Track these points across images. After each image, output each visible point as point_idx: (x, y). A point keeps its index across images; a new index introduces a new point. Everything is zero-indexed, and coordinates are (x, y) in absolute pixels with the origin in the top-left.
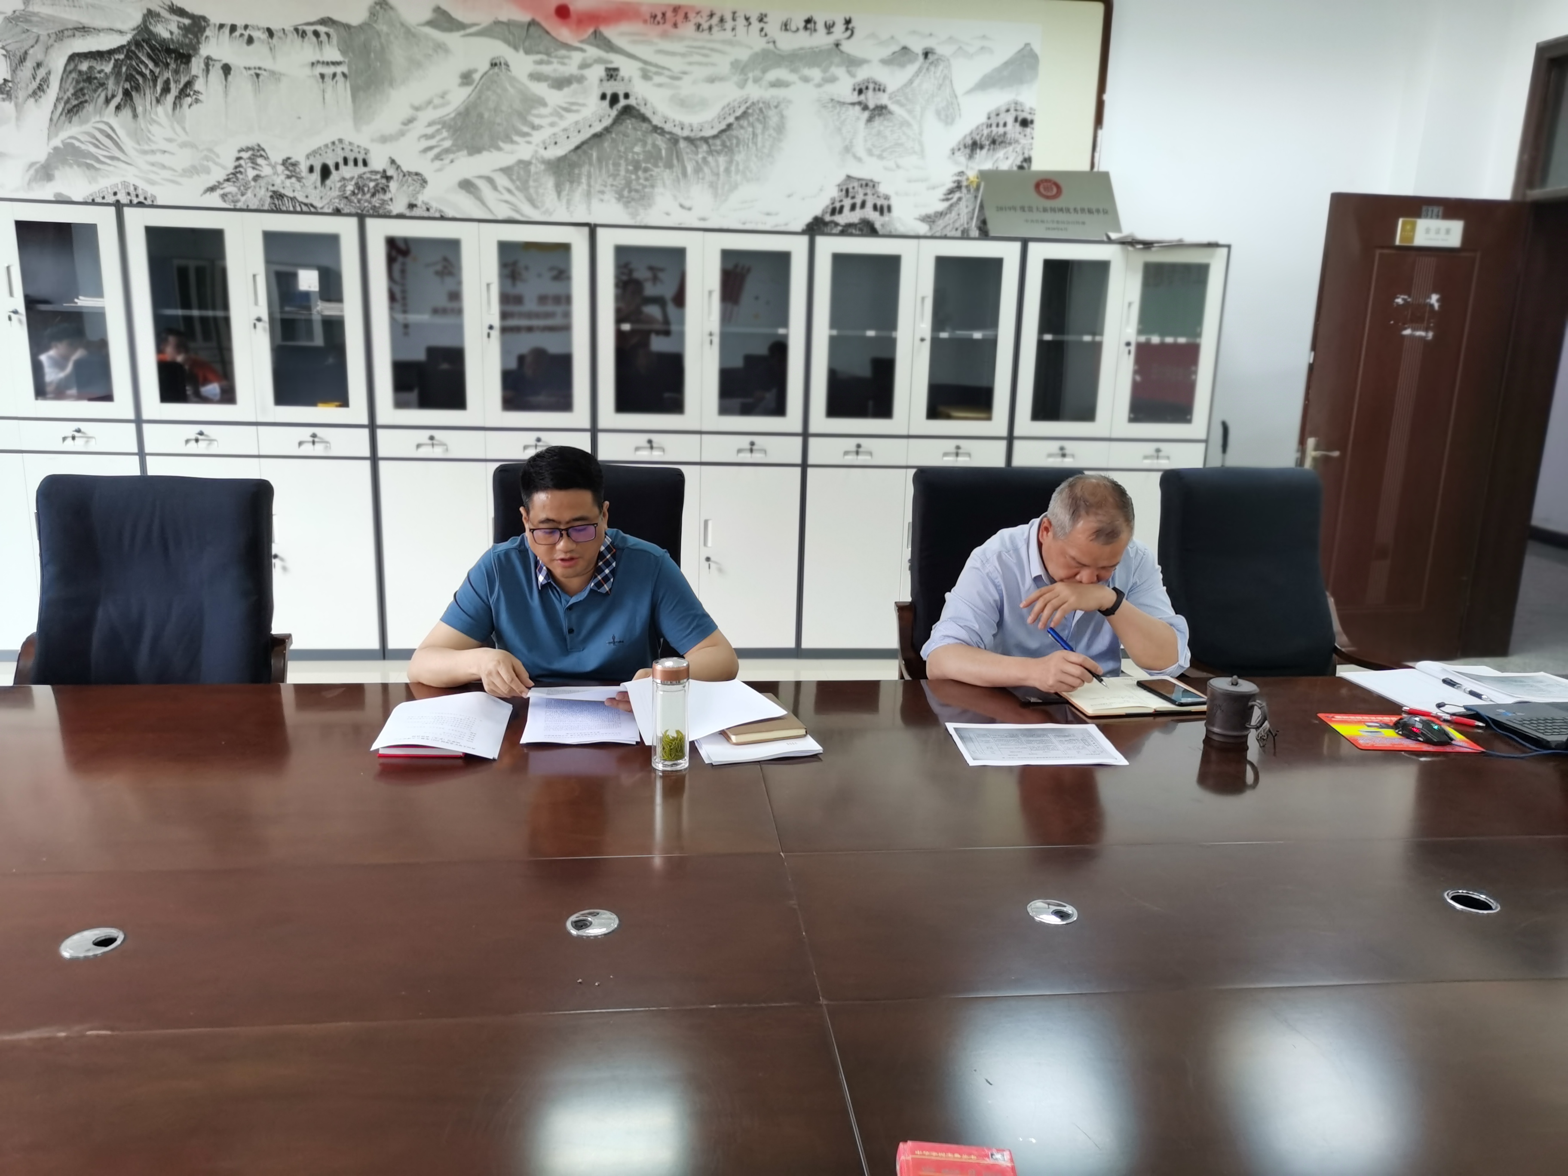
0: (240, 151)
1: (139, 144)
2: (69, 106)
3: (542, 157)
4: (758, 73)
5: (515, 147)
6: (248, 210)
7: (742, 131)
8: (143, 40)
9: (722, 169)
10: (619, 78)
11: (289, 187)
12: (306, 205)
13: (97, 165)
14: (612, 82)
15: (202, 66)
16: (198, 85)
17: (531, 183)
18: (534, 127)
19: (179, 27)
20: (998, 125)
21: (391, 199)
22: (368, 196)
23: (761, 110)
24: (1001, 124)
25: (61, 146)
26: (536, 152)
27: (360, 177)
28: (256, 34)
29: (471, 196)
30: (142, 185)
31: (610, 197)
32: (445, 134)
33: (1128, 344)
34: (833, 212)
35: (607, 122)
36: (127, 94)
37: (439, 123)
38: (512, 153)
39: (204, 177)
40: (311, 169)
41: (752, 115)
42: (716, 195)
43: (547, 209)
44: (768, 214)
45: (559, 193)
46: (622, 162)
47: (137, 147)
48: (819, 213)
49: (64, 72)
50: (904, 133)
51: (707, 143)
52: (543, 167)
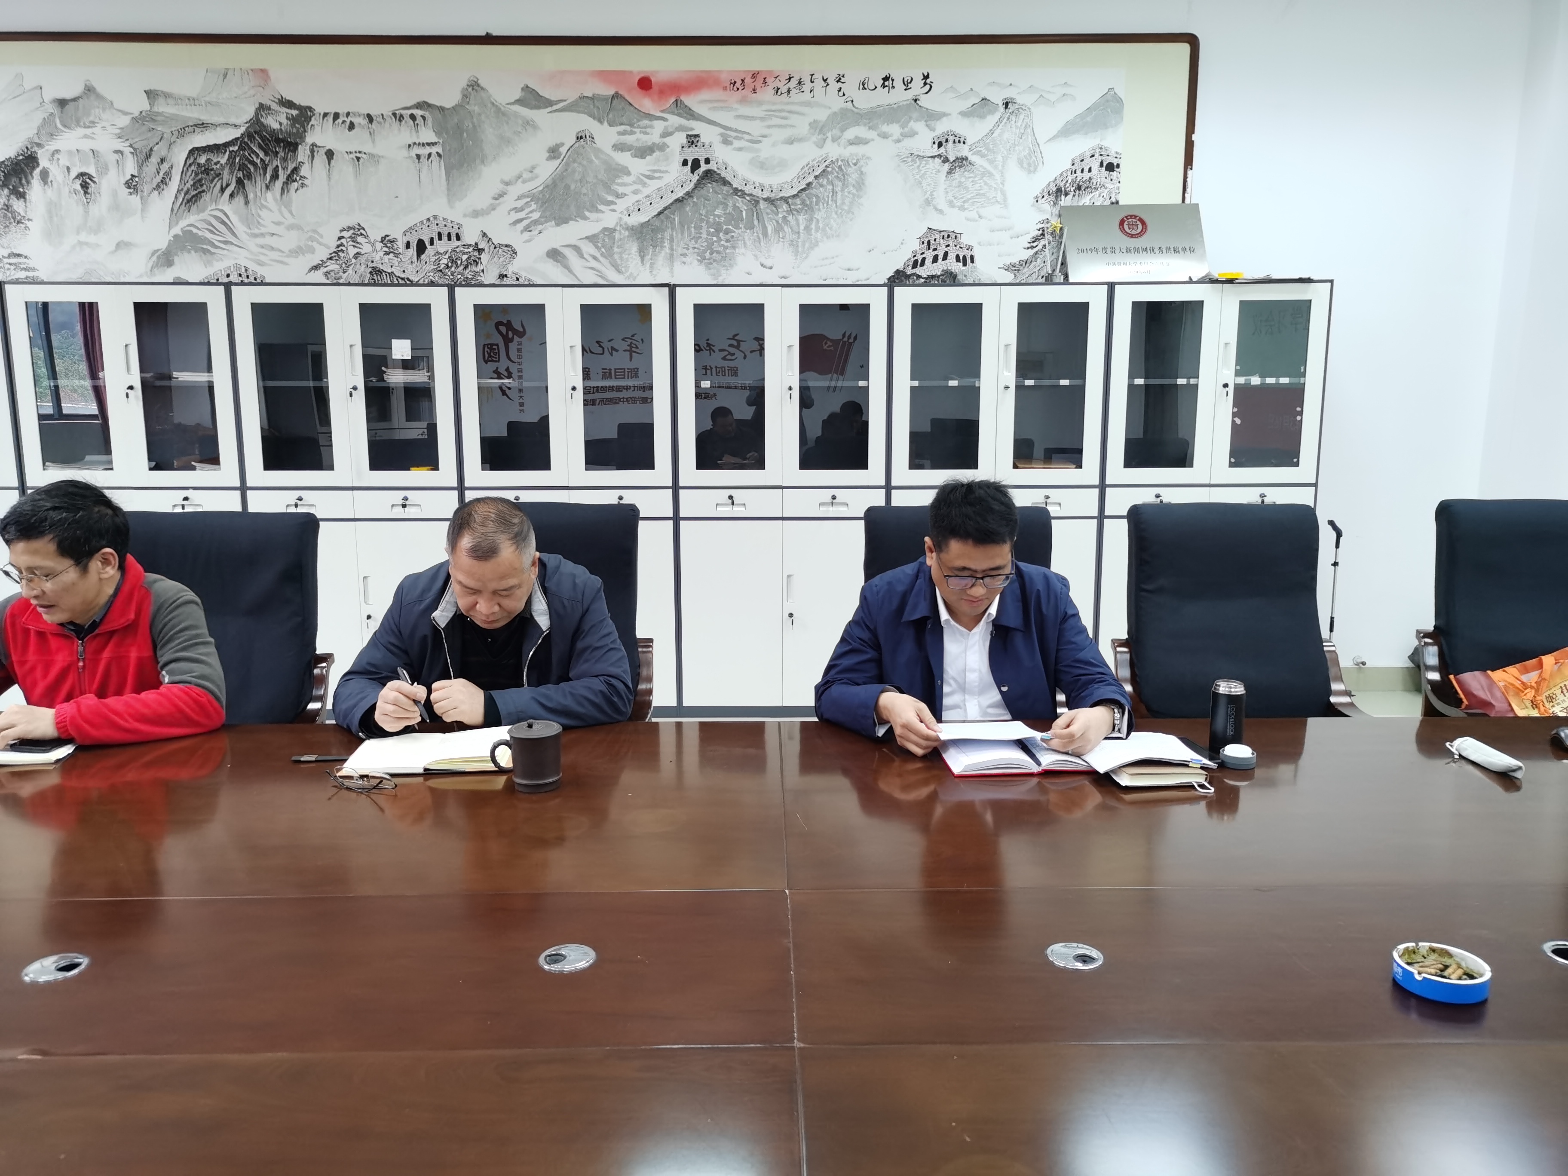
0: (341, 231)
1: (250, 228)
2: (188, 197)
3: (626, 224)
4: (836, 132)
5: (600, 215)
6: (349, 284)
7: (822, 189)
8: (255, 132)
9: (802, 227)
10: (699, 144)
11: (387, 264)
12: (403, 279)
13: (212, 250)
14: (693, 148)
15: (308, 152)
16: (304, 172)
17: (616, 250)
18: (618, 196)
19: (287, 118)
20: (1082, 171)
21: (483, 271)
22: (461, 268)
23: (840, 167)
24: (1086, 170)
25: (180, 233)
26: (621, 219)
27: (454, 251)
28: (356, 120)
29: (559, 264)
30: (252, 266)
31: (692, 259)
32: (534, 206)
33: (1226, 386)
34: (915, 266)
35: (689, 187)
36: (240, 182)
37: (528, 197)
38: (598, 221)
39: (309, 256)
40: (408, 245)
41: (832, 173)
42: (796, 253)
43: (631, 274)
44: (849, 270)
45: (642, 258)
46: (703, 225)
47: (248, 231)
48: (900, 266)
49: (184, 165)
50: (986, 184)
51: (788, 203)
52: (627, 233)
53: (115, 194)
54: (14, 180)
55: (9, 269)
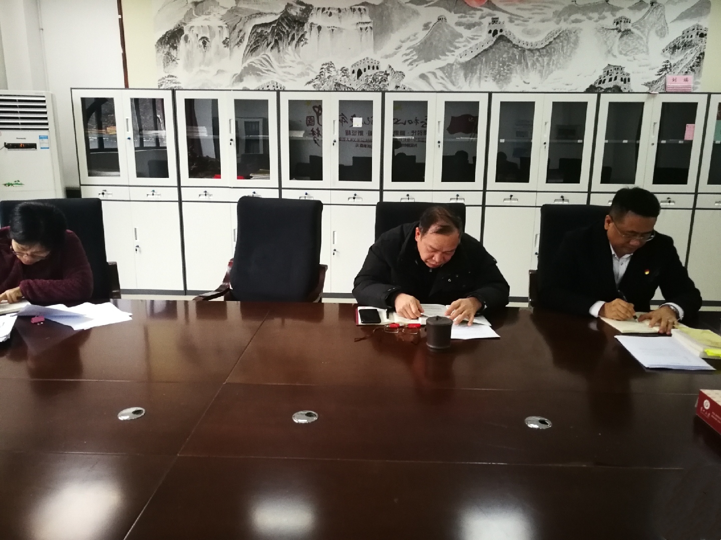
0: (323, 65)
1: (279, 63)
2: (252, 48)
3: (459, 62)
4: (566, 16)
5: (446, 57)
6: (324, 91)
7: (557, 45)
8: (285, 17)
9: (545, 63)
10: (498, 22)
11: (345, 81)
12: (350, 88)
13: (261, 74)
14: (495, 25)
15: (309, 27)
16: (307, 36)
17: (453, 74)
18: (457, 48)
19: (300, 10)
20: (688, 37)
21: (388, 84)
22: (378, 83)
23: (567, 34)
24: (690, 36)
25: (247, 66)
26: (456, 59)
27: (375, 74)
28: (333, 11)
29: (425, 81)
30: (280, 82)
31: (490, 79)
32: (415, 53)
34: (600, 83)
35: (491, 44)
36: (276, 41)
37: (412, 48)
38: (445, 60)
39: (306, 77)
40: (353, 72)
41: (562, 37)
42: (542, 76)
43: (460, 86)
44: (567, 85)
45: (466, 78)
46: (497, 62)
47: (279, 65)
48: (593, 83)
49: (251, 33)
50: (639, 42)
51: (539, 52)
52: (459, 66)
53: (218, 47)
54: (172, 41)
55: (167, 83)
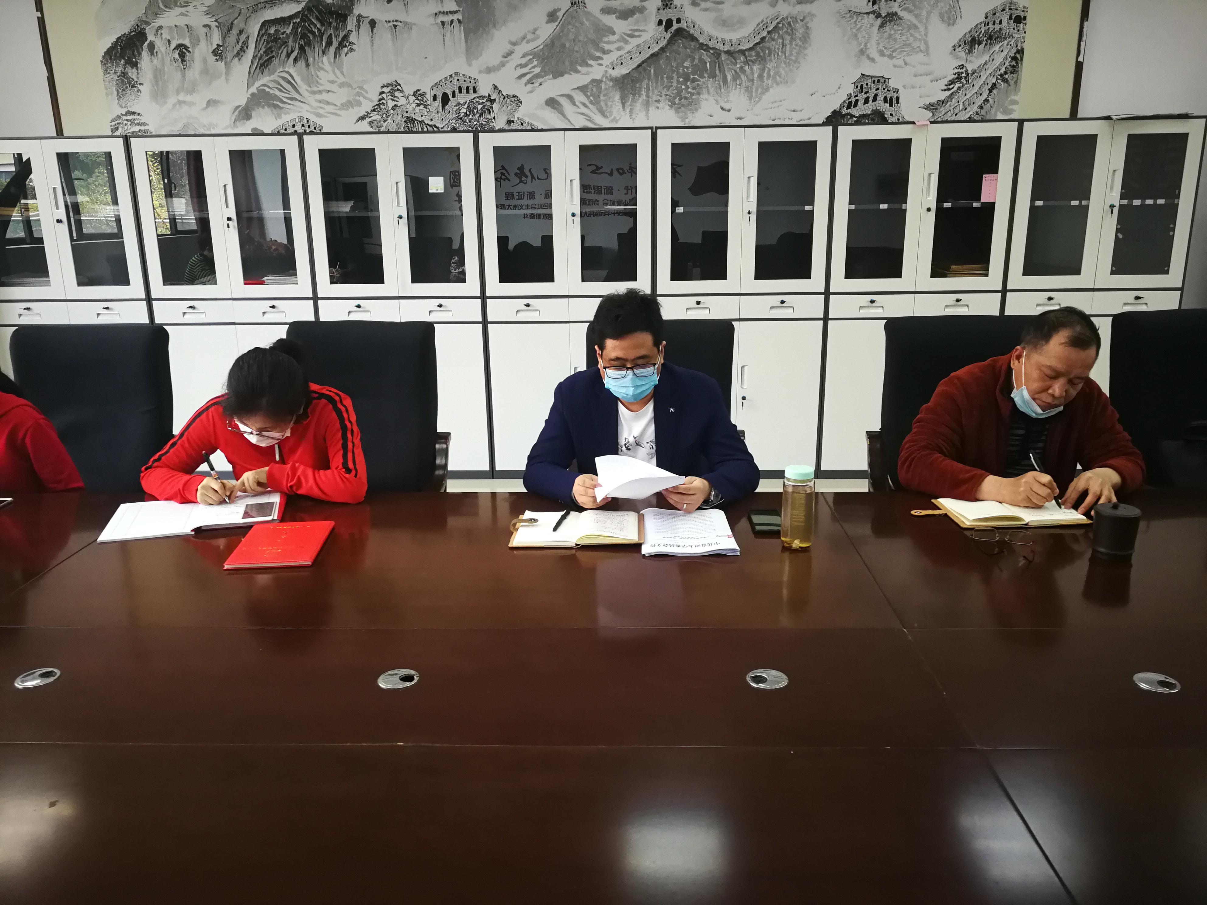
0: (382, 87)
1: (310, 87)
2: (261, 62)
3: (611, 75)
5: (590, 69)
6: (388, 132)
7: (773, 43)
8: (313, 6)
9: (756, 75)
10: (673, 6)
11: (419, 113)
12: (431, 126)
13: (281, 105)
14: (667, 10)
15: (355, 22)
16: (352, 38)
17: (602, 98)
18: (605, 52)
20: (994, 24)
21: (494, 118)
22: (477, 116)
23: (789, 24)
24: (997, 22)
25: (256, 91)
26: (606, 71)
27: (471, 101)
29: (555, 111)
30: (312, 118)
31: (664, 104)
32: (535, 62)
33: (1112, 206)
34: (849, 107)
35: (663, 43)
36: (302, 49)
37: (531, 55)
38: (587, 74)
39: (357, 109)
40: (435, 98)
41: (782, 28)
42: (750, 98)
43: (615, 118)
44: (794, 111)
45: (624, 105)
46: (674, 75)
47: (309, 89)
48: (836, 107)
49: (258, 36)
50: (912, 35)
51: (744, 55)
52: (611, 84)
53: (205, 61)
54: (129, 52)
55: (126, 124)
